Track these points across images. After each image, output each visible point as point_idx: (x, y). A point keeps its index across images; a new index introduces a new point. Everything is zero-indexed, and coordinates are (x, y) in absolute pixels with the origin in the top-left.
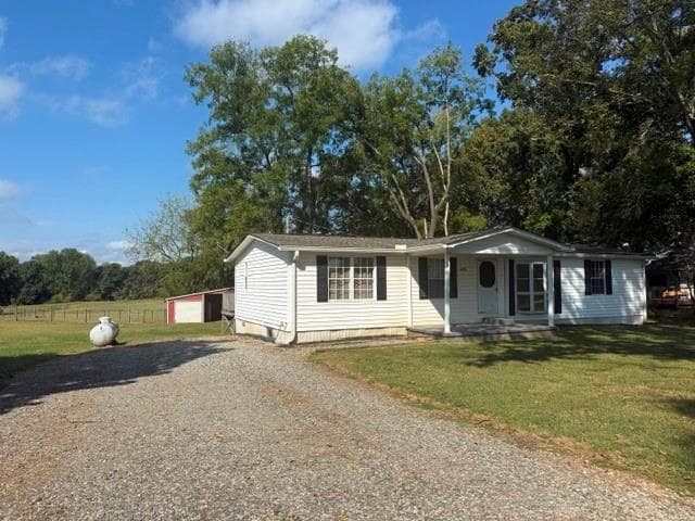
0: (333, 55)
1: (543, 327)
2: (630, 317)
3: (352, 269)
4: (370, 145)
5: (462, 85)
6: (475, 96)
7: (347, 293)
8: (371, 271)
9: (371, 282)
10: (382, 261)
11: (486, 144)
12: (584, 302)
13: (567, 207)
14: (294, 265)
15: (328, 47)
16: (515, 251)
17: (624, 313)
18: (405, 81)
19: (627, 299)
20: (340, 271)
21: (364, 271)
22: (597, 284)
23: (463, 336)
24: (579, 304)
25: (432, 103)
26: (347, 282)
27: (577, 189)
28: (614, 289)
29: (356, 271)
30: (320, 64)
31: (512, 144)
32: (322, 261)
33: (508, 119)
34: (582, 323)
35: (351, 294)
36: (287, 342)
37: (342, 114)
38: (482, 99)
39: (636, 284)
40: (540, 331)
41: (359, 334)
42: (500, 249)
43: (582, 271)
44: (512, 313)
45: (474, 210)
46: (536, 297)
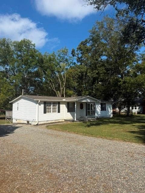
0: (34, 45)
1: (94, 118)
2: (109, 116)
3: (52, 105)
4: (45, 71)
5: (68, 58)
6: (71, 61)
7: (51, 111)
8: (56, 105)
9: (56, 108)
10: (59, 103)
11: (72, 73)
12: (101, 113)
13: (93, 90)
14: (38, 104)
15: (33, 43)
16: (89, 101)
17: (108, 115)
18: (53, 55)
19: (109, 112)
20: (49, 106)
21: (55, 106)
22: (103, 109)
23: (79, 121)
24: (100, 113)
25: (61, 62)
26: (51, 108)
27: (95, 86)
28: (106, 110)
29: (53, 106)
30: (30, 47)
31: (80, 74)
32: (45, 103)
33: (78, 67)
34: (100, 117)
35: (52, 111)
36: (36, 124)
37: (37, 62)
38: (73, 62)
39: (110, 108)
40: (94, 119)
41: (53, 121)
42: (86, 101)
43: (100, 105)
44: (87, 115)
45: (70, 90)
46: (91, 111)
